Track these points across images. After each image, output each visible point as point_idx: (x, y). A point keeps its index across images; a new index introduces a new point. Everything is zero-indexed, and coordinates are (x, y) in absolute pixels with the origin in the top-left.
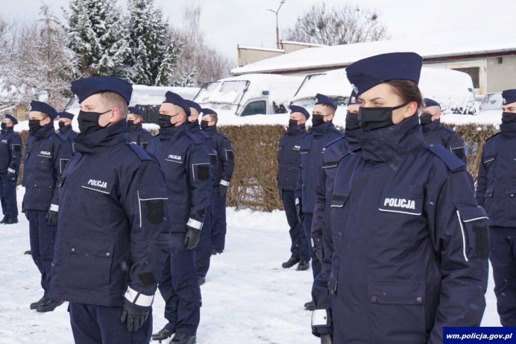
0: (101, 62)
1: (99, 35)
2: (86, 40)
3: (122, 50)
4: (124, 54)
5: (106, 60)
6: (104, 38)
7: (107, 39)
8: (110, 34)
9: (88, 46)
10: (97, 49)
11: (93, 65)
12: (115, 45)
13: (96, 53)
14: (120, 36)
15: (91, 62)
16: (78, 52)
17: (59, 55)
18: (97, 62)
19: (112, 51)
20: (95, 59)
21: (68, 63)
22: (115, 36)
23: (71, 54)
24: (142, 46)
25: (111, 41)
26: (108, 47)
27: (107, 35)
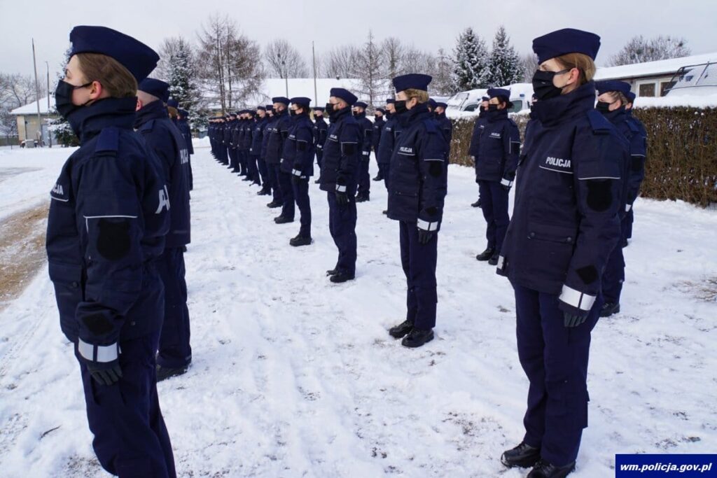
0: (473, 80)
1: (473, 65)
2: (465, 68)
3: (485, 74)
4: (487, 76)
5: (475, 80)
6: (475, 66)
7: (478, 67)
8: (480, 64)
9: (465, 72)
10: (471, 73)
11: (468, 83)
12: (482, 71)
13: (470, 76)
14: (485, 65)
15: (468, 81)
16: (461, 76)
17: (447, 77)
18: (470, 82)
19: (480, 74)
20: (469, 79)
21: (454, 82)
22: (482, 65)
23: (456, 77)
24: (498, 71)
25: (480, 68)
26: (478, 72)
27: (477, 64)
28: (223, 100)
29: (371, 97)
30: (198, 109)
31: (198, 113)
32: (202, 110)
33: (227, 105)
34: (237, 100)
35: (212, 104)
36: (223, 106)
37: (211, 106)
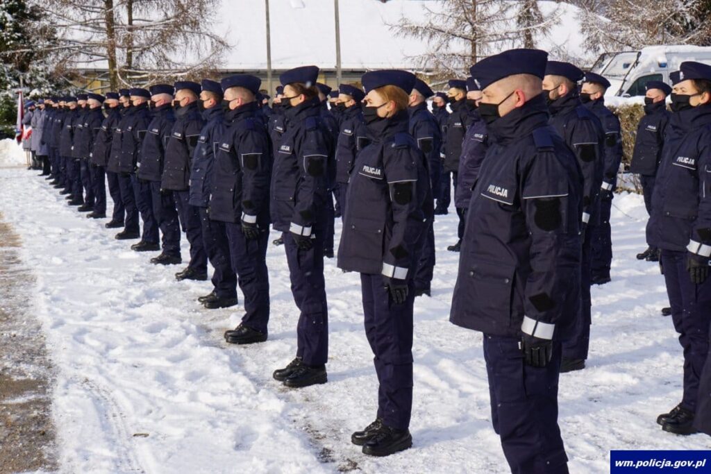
28: (112, 48)
29: (474, 45)
30: (51, 68)
31: (49, 77)
32: (60, 70)
33: (121, 63)
34: (144, 49)
35: (83, 57)
36: (113, 62)
37: (82, 63)
